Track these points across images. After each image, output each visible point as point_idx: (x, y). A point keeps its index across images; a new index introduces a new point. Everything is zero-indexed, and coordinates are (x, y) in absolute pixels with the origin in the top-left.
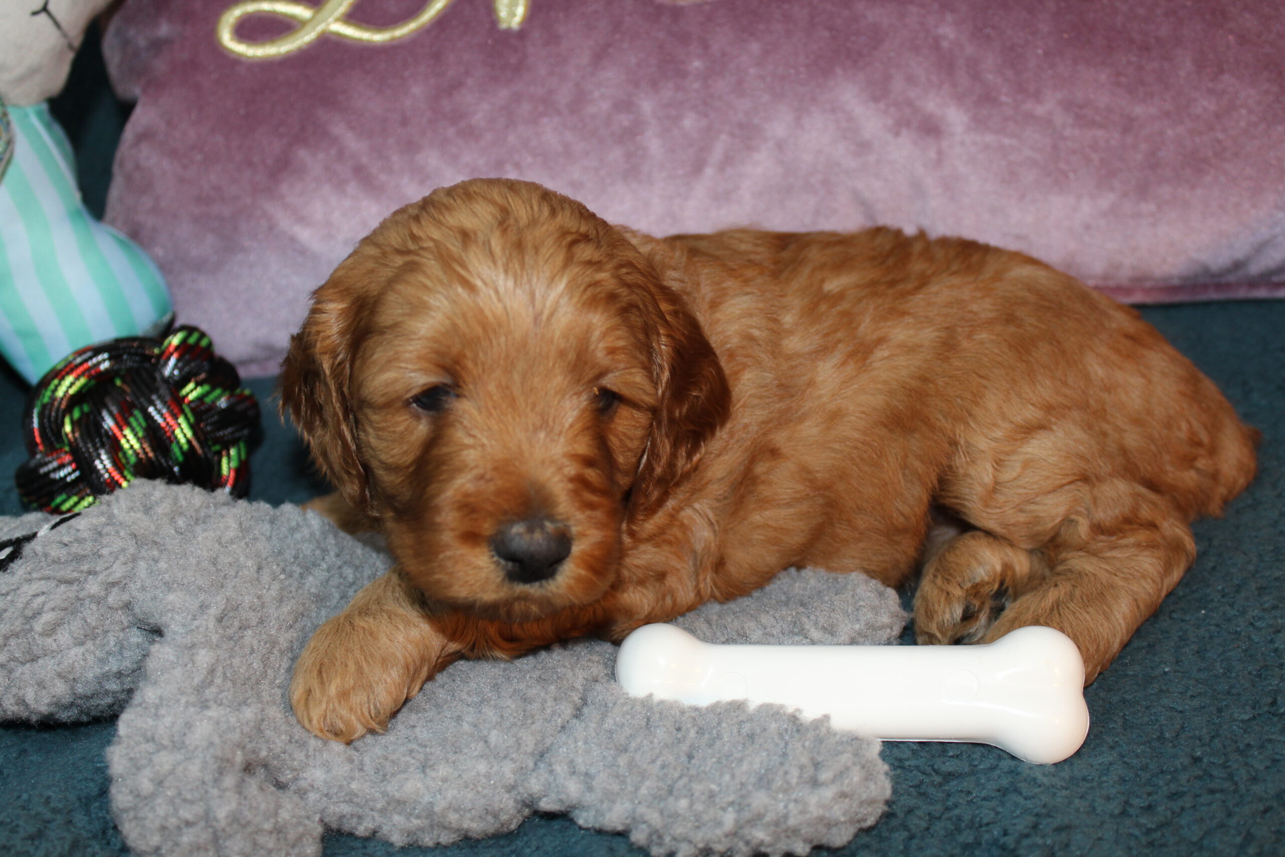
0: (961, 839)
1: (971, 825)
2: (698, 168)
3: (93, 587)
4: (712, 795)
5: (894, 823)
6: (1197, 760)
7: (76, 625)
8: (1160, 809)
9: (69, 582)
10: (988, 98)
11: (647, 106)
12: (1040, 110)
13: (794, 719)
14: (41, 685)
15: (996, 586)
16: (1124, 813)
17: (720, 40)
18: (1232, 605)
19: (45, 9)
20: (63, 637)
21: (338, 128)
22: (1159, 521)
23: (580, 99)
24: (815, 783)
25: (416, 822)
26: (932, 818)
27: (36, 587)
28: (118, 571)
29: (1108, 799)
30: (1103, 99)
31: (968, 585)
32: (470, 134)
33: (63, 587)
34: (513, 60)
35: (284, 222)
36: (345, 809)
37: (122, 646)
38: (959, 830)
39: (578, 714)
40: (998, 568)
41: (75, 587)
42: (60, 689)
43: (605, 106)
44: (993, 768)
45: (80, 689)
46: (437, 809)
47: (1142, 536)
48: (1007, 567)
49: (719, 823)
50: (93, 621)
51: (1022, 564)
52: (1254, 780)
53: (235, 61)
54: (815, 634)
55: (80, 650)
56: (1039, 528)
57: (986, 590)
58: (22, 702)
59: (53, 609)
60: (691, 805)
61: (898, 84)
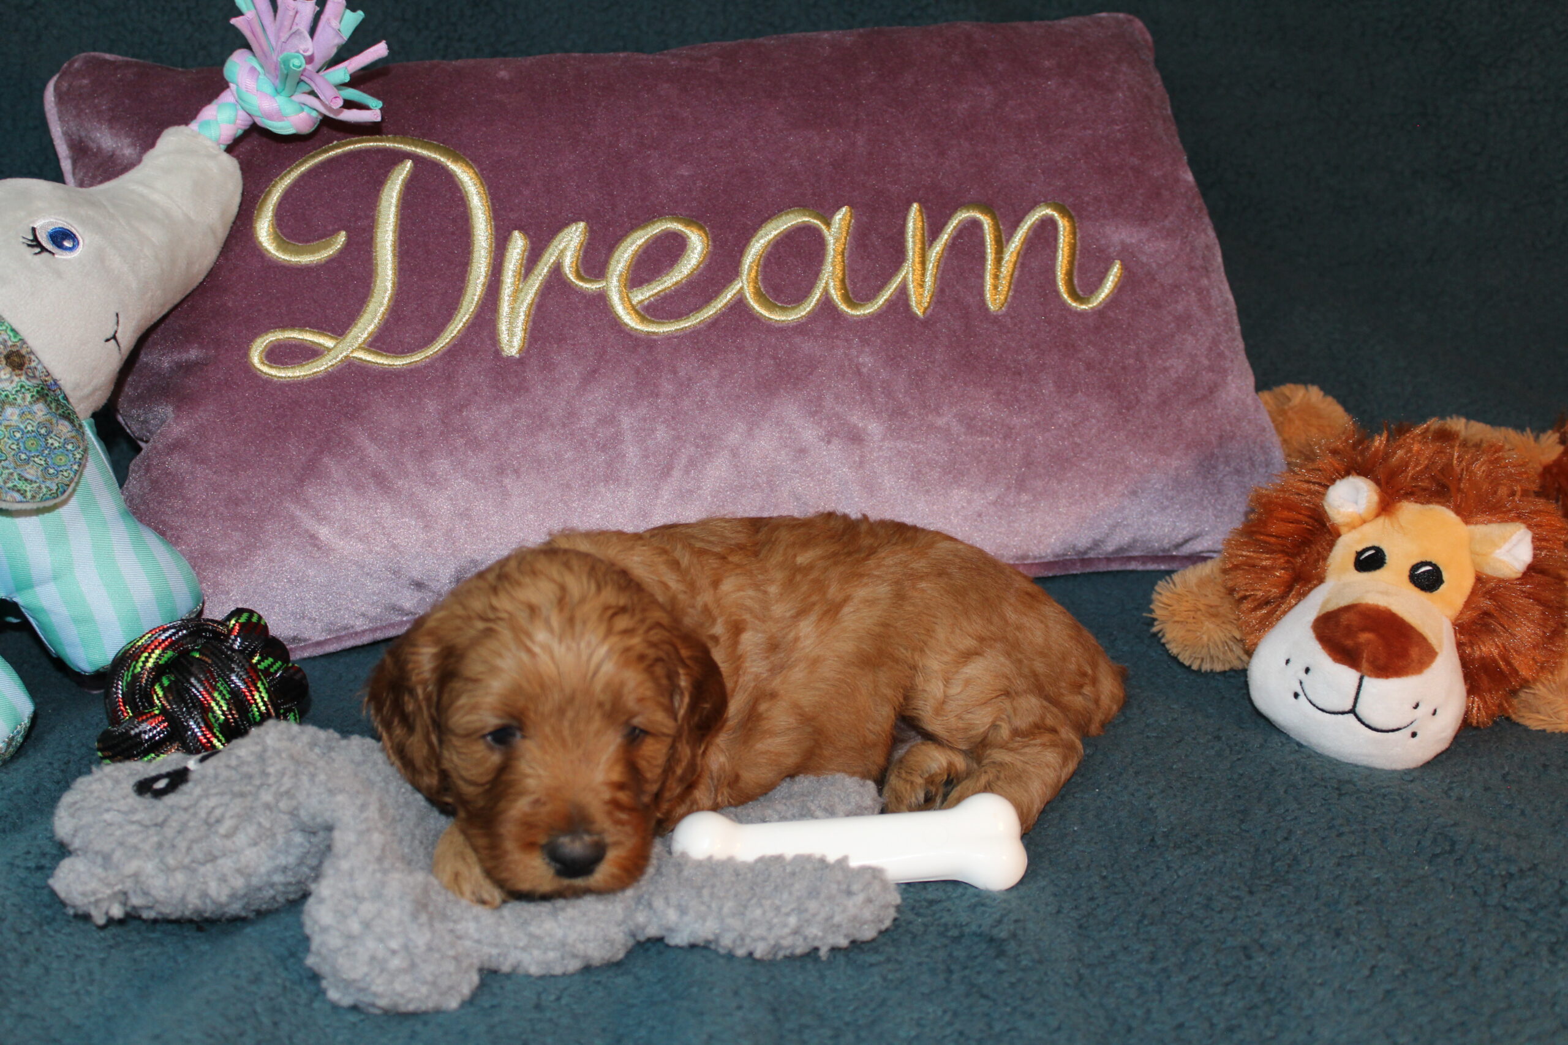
0: (950, 934)
1: (955, 926)
2: (666, 471)
3: (267, 797)
4: (778, 909)
5: (900, 930)
6: (1104, 878)
7: (252, 830)
8: (1083, 907)
10: (898, 412)
11: (626, 420)
12: (940, 422)
13: (822, 861)
14: (223, 879)
15: (945, 777)
16: (1059, 912)
17: (684, 368)
18: (1117, 784)
19: (114, 337)
20: (241, 839)
21: (362, 439)
22: (1059, 728)
23: (572, 415)
24: (849, 893)
25: (551, 955)
26: (926, 925)
27: (213, 801)
28: (287, 783)
29: (1047, 905)
30: (987, 411)
31: (926, 775)
32: (475, 445)
33: (238, 801)
34: (514, 381)
35: (307, 522)
37: (288, 843)
38: (947, 930)
40: (945, 764)
41: (250, 798)
42: (239, 883)
43: (592, 420)
44: (963, 895)
45: (255, 881)
46: (570, 940)
47: (1046, 738)
48: (951, 764)
49: (785, 925)
50: (267, 825)
51: (960, 763)
52: (1144, 884)
53: (267, 383)
54: (818, 813)
55: (255, 849)
56: (973, 733)
57: (938, 779)
58: (204, 895)
59: (232, 817)
60: (764, 913)
61: (829, 401)
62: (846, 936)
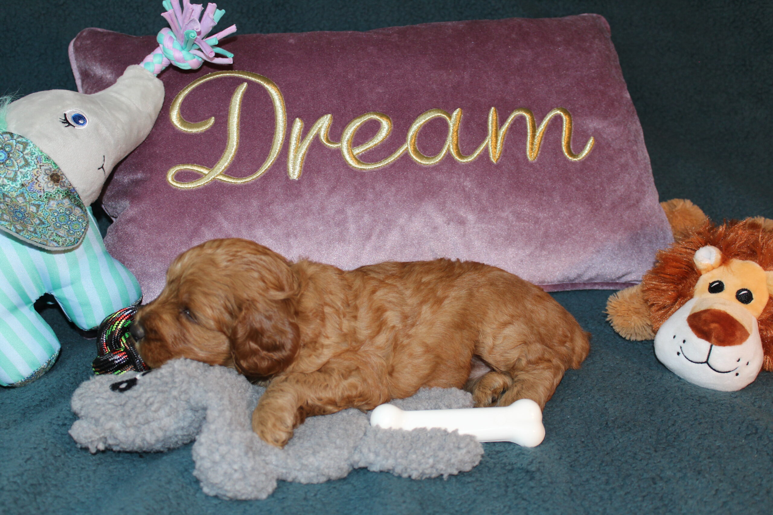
0: (507, 468)
1: (509, 464)
2: (369, 237)
3: (175, 393)
4: (424, 455)
5: (483, 466)
6: (583, 442)
7: (167, 409)
8: (572, 456)
9: (163, 392)
10: (483, 210)
11: (350, 211)
12: (504, 215)
13: (445, 431)
15: (502, 390)
16: (560, 458)
17: (379, 187)
18: (589, 395)
19: (102, 167)
20: (162, 413)
21: (220, 218)
22: (552, 360)
23: (323, 208)
24: (459, 448)
25: (312, 474)
26: (495, 463)
27: (148, 395)
28: (185, 386)
29: (555, 455)
30: (526, 210)
31: (493, 389)
32: (276, 222)
33: (161, 394)
34: (295, 192)
36: (284, 471)
37: (185, 416)
38: (505, 466)
39: (365, 434)
41: (167, 393)
42: (160, 434)
43: (333, 211)
44: (513, 449)
45: (168, 434)
46: (322, 468)
47: (545, 365)
49: (427, 463)
50: (174, 406)
51: (509, 382)
52: (603, 446)
53: (175, 190)
55: (168, 418)
56: (509, 363)
57: (498, 391)
58: (144, 440)
59: (158, 402)
60: (417, 457)
61: (449, 204)
62: (457, 469)
